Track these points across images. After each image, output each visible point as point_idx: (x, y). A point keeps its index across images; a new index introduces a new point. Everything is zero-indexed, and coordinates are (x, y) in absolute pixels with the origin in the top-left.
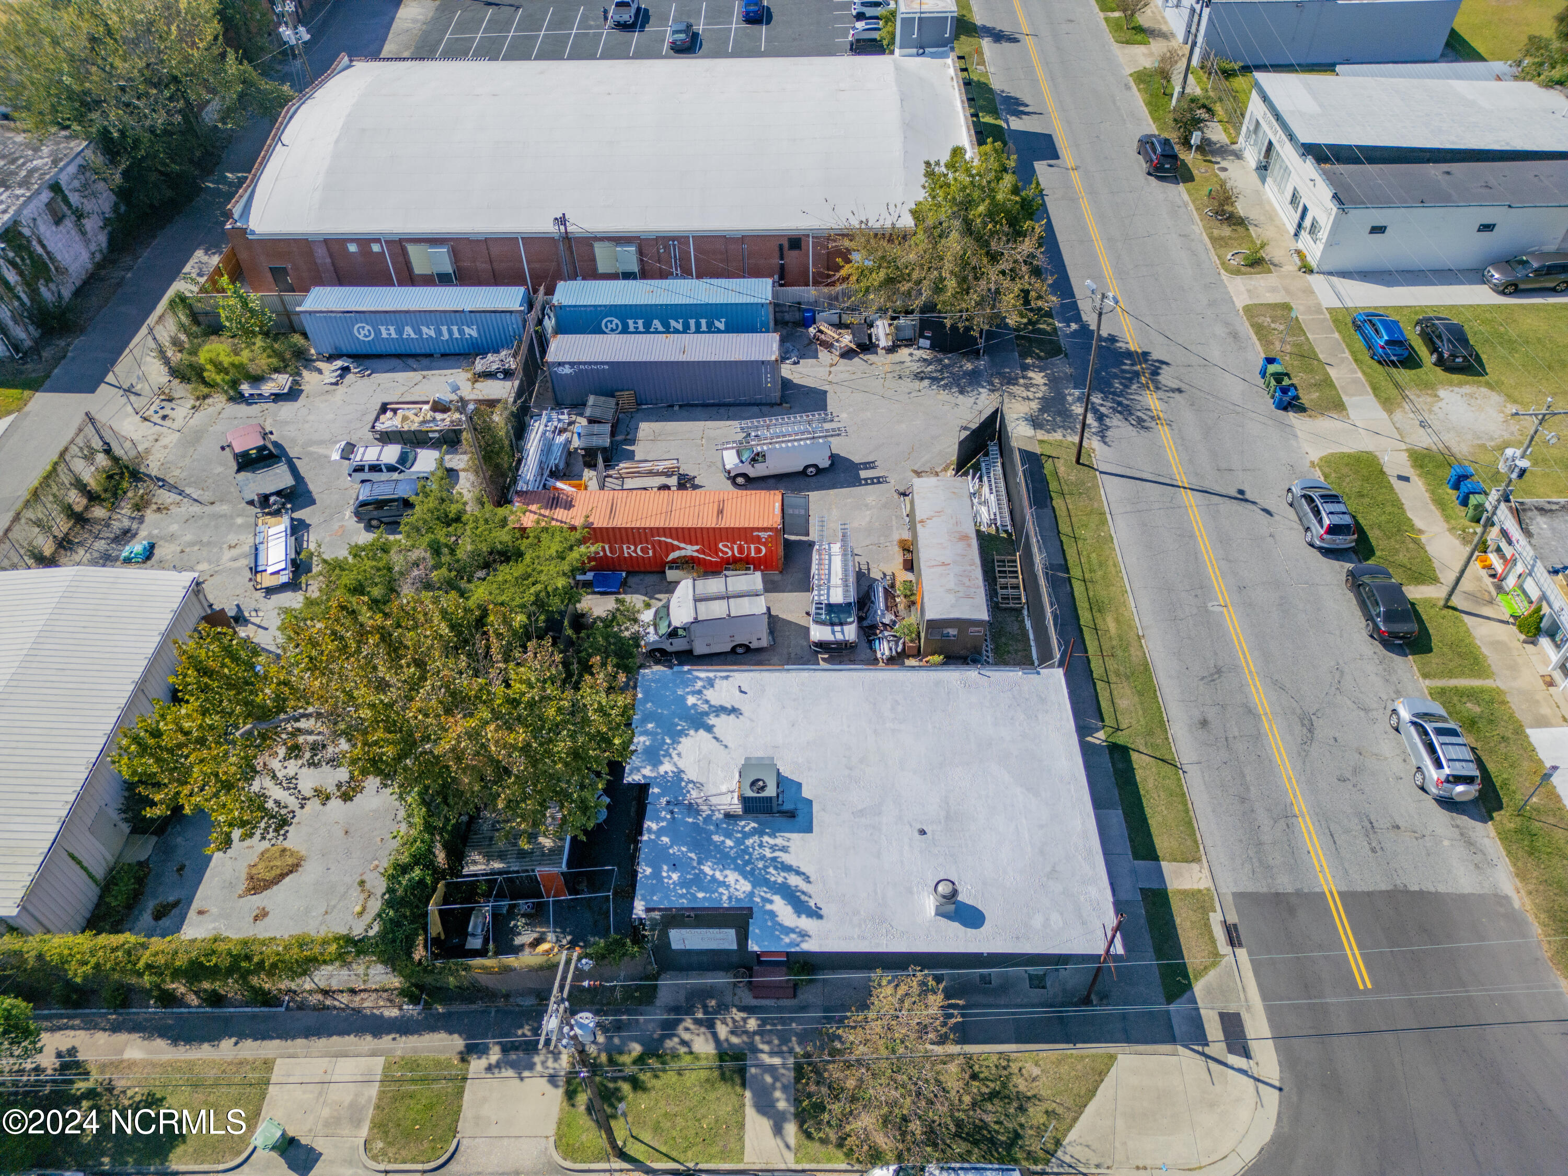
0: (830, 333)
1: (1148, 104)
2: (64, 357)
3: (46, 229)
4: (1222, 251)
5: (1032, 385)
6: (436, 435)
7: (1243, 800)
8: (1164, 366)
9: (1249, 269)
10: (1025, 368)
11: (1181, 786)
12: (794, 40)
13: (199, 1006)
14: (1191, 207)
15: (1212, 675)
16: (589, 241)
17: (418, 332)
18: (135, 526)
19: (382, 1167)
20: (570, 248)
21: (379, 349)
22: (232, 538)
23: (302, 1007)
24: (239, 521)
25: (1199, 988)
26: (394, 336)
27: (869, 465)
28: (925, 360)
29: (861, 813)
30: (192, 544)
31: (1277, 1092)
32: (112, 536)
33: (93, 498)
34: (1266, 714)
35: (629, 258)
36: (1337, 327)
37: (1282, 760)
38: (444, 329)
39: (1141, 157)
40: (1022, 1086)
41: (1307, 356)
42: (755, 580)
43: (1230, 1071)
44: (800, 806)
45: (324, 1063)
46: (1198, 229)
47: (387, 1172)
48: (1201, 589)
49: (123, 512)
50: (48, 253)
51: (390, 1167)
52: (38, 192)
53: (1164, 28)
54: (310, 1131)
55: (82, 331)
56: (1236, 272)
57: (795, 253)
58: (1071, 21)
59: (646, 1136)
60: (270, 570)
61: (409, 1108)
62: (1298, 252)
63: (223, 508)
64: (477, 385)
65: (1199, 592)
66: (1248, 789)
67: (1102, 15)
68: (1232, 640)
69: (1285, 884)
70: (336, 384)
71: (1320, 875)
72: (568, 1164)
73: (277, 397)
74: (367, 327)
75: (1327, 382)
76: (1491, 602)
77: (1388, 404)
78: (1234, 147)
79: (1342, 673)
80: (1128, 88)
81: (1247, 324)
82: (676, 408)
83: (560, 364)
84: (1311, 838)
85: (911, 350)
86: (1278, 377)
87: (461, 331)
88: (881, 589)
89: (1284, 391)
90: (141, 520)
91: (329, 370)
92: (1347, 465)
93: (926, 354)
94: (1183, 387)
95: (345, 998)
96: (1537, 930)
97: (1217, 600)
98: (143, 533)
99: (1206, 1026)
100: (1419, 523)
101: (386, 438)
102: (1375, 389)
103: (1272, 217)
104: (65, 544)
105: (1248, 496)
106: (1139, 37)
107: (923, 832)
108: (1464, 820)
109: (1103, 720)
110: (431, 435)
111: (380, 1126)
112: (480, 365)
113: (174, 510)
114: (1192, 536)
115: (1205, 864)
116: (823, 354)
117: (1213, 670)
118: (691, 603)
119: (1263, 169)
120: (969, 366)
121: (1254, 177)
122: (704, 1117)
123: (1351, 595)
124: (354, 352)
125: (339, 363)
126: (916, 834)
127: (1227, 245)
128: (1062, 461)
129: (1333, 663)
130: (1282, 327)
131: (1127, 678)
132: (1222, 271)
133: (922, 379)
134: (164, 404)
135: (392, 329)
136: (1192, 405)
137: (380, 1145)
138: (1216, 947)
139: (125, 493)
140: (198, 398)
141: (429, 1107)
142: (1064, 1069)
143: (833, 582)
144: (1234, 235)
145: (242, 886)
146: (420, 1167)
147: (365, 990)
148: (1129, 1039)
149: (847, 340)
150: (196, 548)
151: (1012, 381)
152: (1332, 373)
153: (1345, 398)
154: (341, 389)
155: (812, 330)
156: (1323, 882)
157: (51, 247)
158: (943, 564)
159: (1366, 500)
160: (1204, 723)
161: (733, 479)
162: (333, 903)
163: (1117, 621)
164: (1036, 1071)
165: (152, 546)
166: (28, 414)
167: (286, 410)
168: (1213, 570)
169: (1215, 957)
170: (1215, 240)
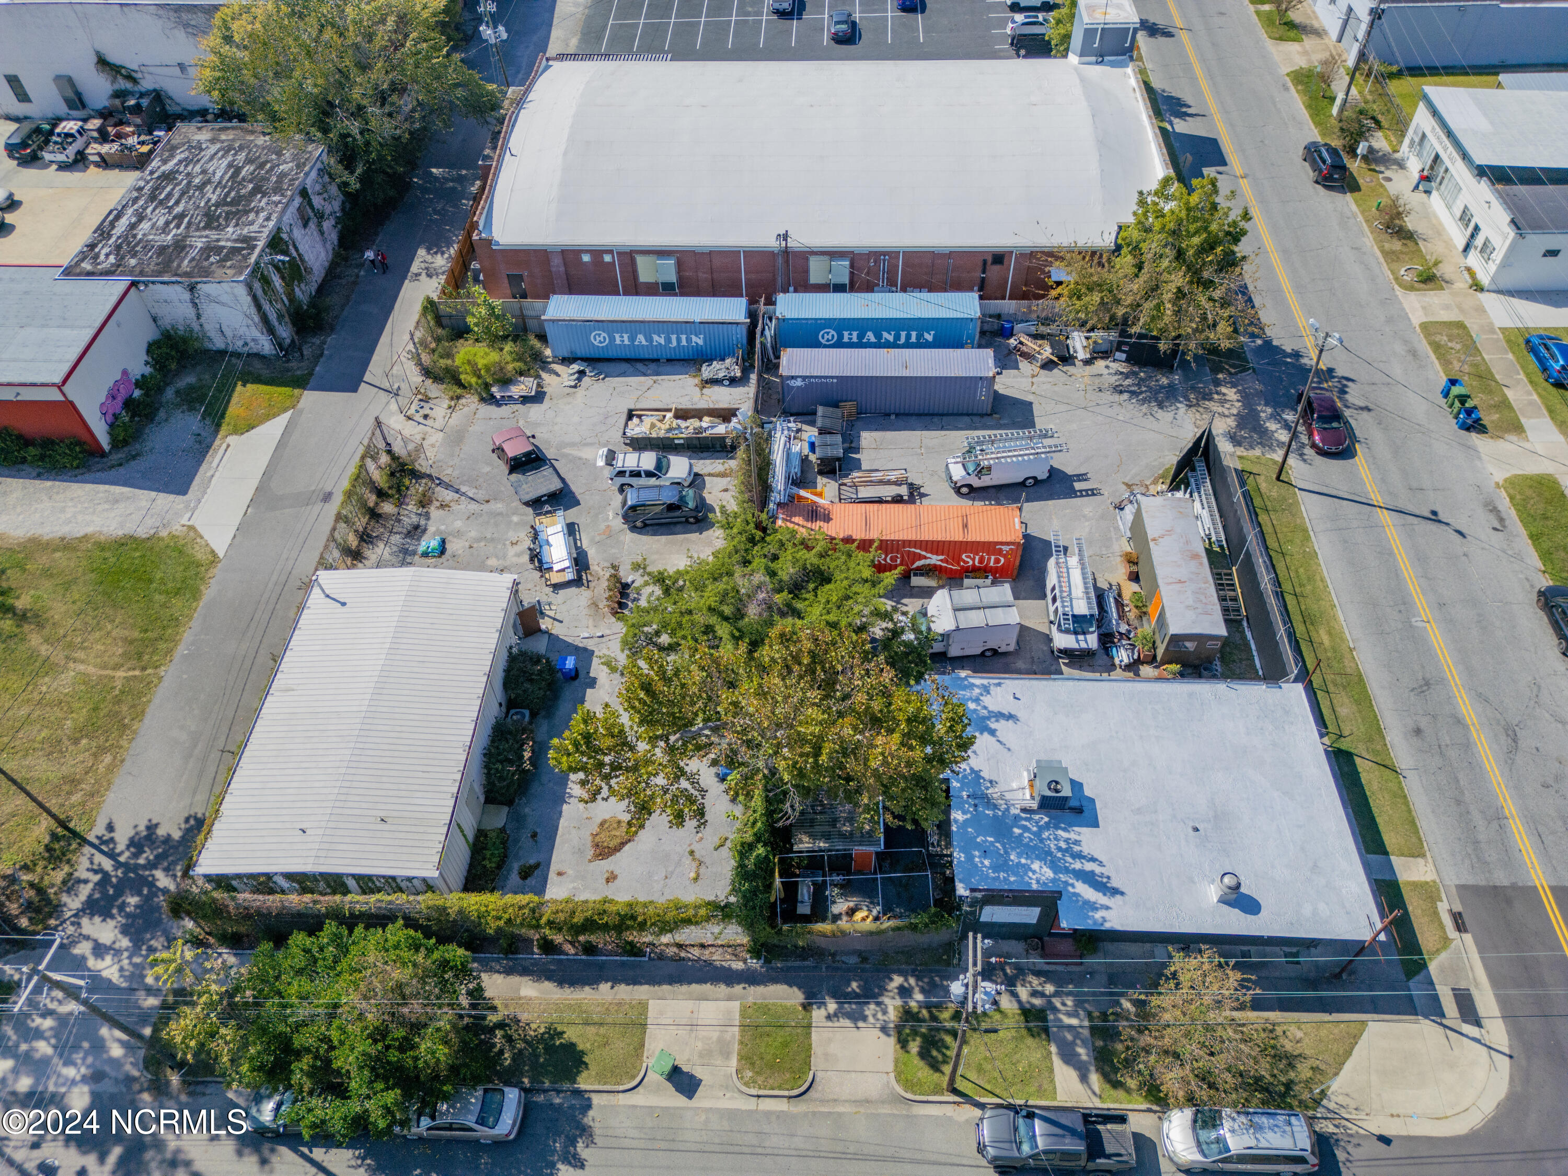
0: (1031, 345)
1: (1308, 107)
2: (322, 355)
3: (298, 233)
4: (1395, 266)
5: (1226, 401)
6: (682, 441)
7: (1459, 802)
8: (1350, 384)
9: (1422, 286)
10: (1217, 383)
11: (1402, 789)
12: (951, 30)
13: (576, 954)
14: (1360, 218)
15: (1421, 686)
16: (804, 256)
17: (648, 338)
18: (423, 522)
19: (754, 1092)
20: (787, 262)
21: (611, 354)
22: (512, 535)
23: (661, 957)
24: (515, 519)
25: (1433, 967)
26: (627, 342)
27: (1082, 477)
28: (1122, 373)
29: (1139, 811)
30: (478, 540)
31: (1507, 1059)
32: (405, 531)
33: (381, 494)
34: (1473, 724)
35: (841, 271)
36: (1511, 349)
37: (1491, 767)
38: (674, 337)
39: (1307, 164)
40: (1289, 1046)
41: (1484, 376)
42: (1005, 591)
43: (1465, 1039)
44: (1084, 803)
45: (690, 1004)
46: (1369, 241)
47: (759, 1096)
48: (1404, 604)
49: (409, 507)
50: (299, 255)
51: (761, 1092)
52: (292, 199)
53: (1316, 24)
54: (689, 1060)
55: (332, 329)
56: (1410, 288)
57: (997, 268)
58: (1222, 14)
59: (972, 1076)
60: (556, 567)
61: (768, 1045)
62: (1469, 269)
63: (498, 506)
64: (705, 391)
65: (1402, 608)
66: (1462, 793)
67: (1252, 8)
68: (1437, 654)
69: (1501, 878)
70: (575, 387)
71: (1532, 871)
72: (909, 1096)
73: (525, 400)
74: (604, 334)
75: (1505, 404)
78: (1397, 155)
79: (1539, 687)
80: (1287, 89)
81: (1424, 342)
82: (893, 417)
83: (793, 377)
84: (1521, 838)
85: (1107, 362)
86: (1463, 399)
87: (689, 340)
88: (1112, 600)
89: (1469, 412)
90: (427, 516)
91: (567, 373)
92: (1531, 487)
93: (1123, 368)
94: (1371, 406)
95: (696, 952)
97: (1420, 616)
98: (432, 529)
99: (1442, 999)
101: (639, 444)
102: (1551, 411)
103: (1439, 231)
104: (366, 538)
105: (1442, 516)
106: (1292, 34)
107: (1196, 830)
109: (1326, 728)
110: (676, 442)
111: (747, 1059)
112: (707, 371)
113: (455, 507)
114: (1391, 553)
115: (1430, 860)
116: (1024, 364)
117: (1422, 682)
118: (951, 612)
120: (1164, 381)
122: (1018, 1061)
123: (1542, 614)
124: (588, 356)
125: (575, 367)
126: (1190, 830)
127: (1398, 259)
128: (1262, 477)
129: (1530, 679)
130: (1458, 347)
131: (1344, 687)
132: (1396, 287)
133: (1121, 392)
134: (422, 404)
135: (626, 336)
136: (1379, 424)
137: (750, 1074)
138: (1445, 933)
139: (408, 488)
140: (452, 399)
141: (785, 1045)
142: (1323, 1033)
143: (1074, 595)
144: (1405, 250)
145: (590, 853)
146: (786, 1093)
147: (712, 945)
148: (1376, 1011)
149: (1047, 352)
150: (482, 544)
151: (1207, 397)
152: (1509, 394)
153: (1523, 420)
154: (580, 392)
155: (1012, 342)
156: (1534, 877)
157: (301, 249)
158: (1180, 582)
159: (1551, 523)
160: (1418, 731)
161: (958, 490)
162: (670, 869)
163: (1330, 633)
164: (1299, 1034)
165: (443, 541)
166: (301, 411)
167: (534, 411)
168: (1413, 587)
169: (1446, 941)
170: (1387, 254)
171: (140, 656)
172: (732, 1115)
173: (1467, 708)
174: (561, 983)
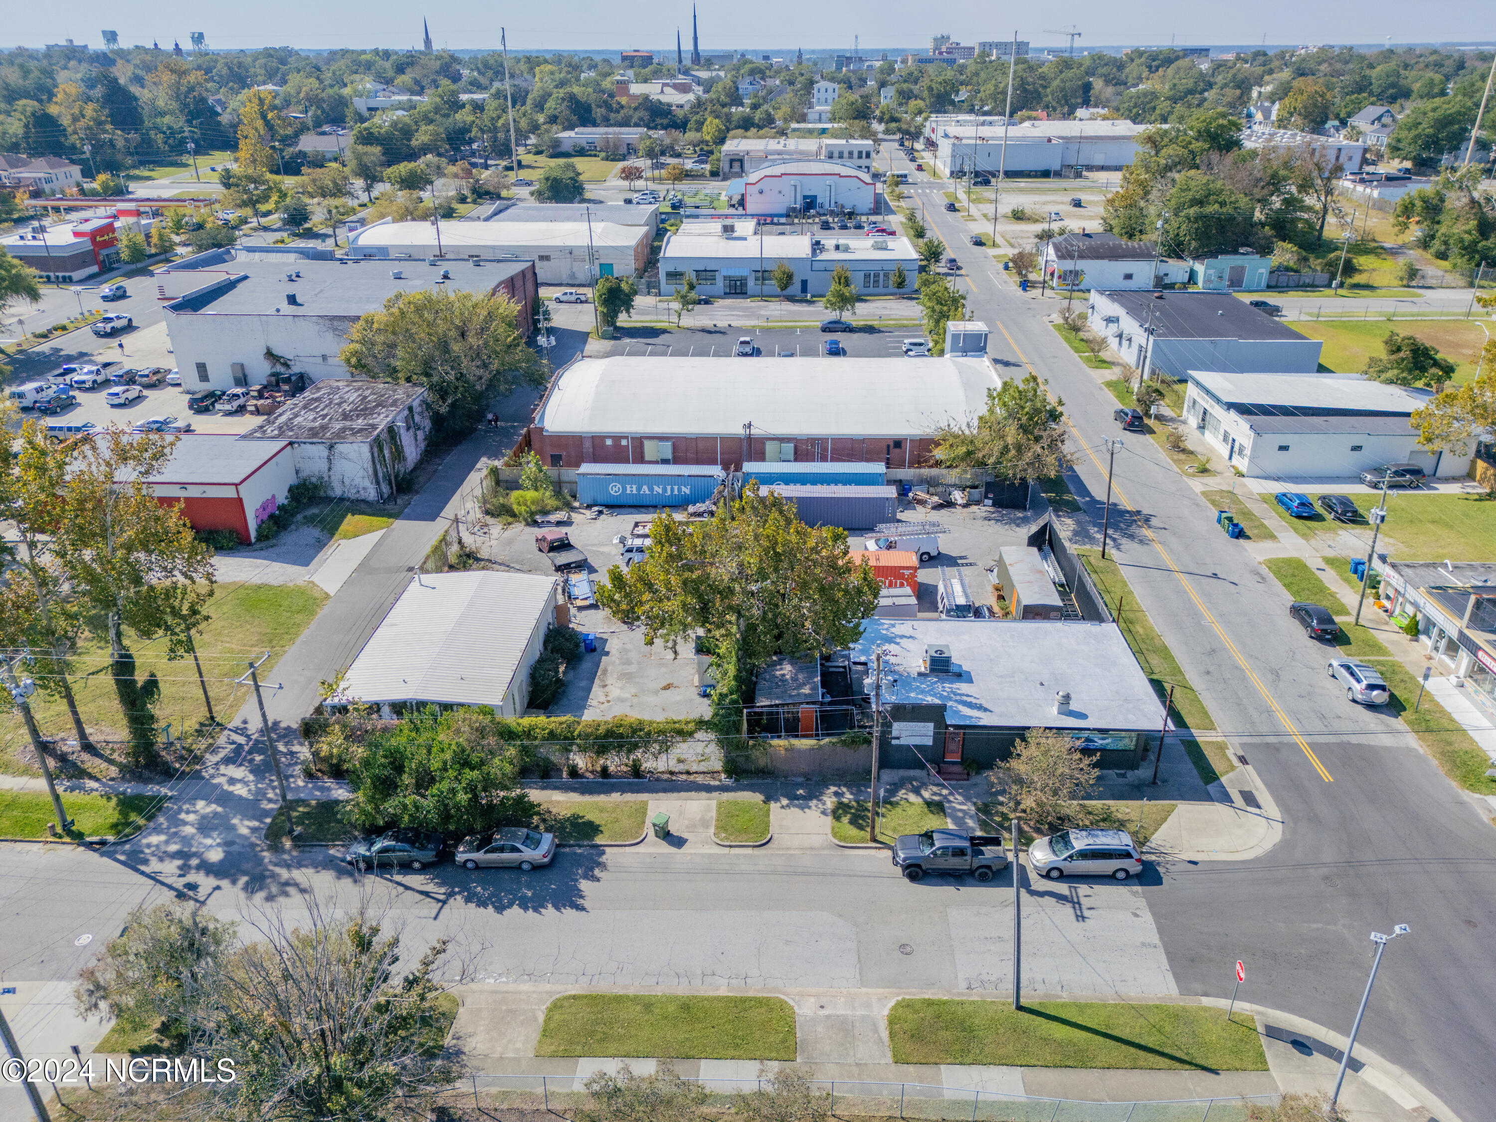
0: (924, 496)
1: (1117, 396)
2: (410, 504)
3: (403, 431)
4: (1180, 465)
7: (1239, 705)
8: (1152, 517)
9: (1200, 474)
10: (1058, 516)
11: (1197, 698)
13: (594, 779)
14: (1157, 445)
15: (1209, 652)
16: (762, 441)
17: (650, 489)
19: (728, 844)
20: (750, 443)
21: (623, 501)
23: (658, 780)
25: (1223, 779)
26: (634, 492)
27: (961, 558)
28: (990, 511)
29: (1002, 677)
31: (1280, 824)
33: (451, 567)
34: (1248, 669)
35: (787, 449)
36: (1265, 501)
37: (1261, 688)
38: (669, 487)
39: (1117, 422)
40: (1120, 816)
41: (1246, 513)
43: (1250, 814)
44: (963, 673)
45: (679, 803)
46: (1162, 455)
47: (730, 846)
48: (1195, 615)
50: (402, 446)
51: (733, 844)
52: (402, 412)
54: (679, 829)
56: (1193, 476)
57: (897, 450)
58: (1056, 358)
59: (890, 833)
60: (581, 597)
61: (737, 820)
62: (1233, 466)
66: (1241, 700)
67: (1076, 354)
68: (1220, 637)
69: (1272, 739)
70: (595, 520)
71: (1294, 736)
72: (843, 845)
73: (559, 523)
74: (618, 485)
75: (1263, 527)
76: (1387, 623)
77: (1304, 536)
78: (1180, 417)
79: (1294, 652)
80: (1102, 390)
81: (1204, 500)
84: (1285, 720)
85: (979, 506)
87: (679, 490)
89: (1234, 527)
91: (589, 513)
92: (1282, 563)
93: (990, 508)
94: (1167, 526)
95: (684, 776)
96: (1435, 762)
97: (1207, 620)
99: (1231, 796)
100: (1333, 589)
102: (1295, 530)
103: (1212, 450)
105: (1220, 576)
106: (1104, 365)
107: (1042, 684)
108: (1383, 716)
111: (722, 828)
112: (691, 509)
114: (1185, 592)
115: (1220, 732)
116: (919, 508)
117: (1210, 650)
119: (1202, 428)
120: (1020, 514)
121: (1197, 433)
124: (607, 502)
125: (596, 509)
126: (1039, 684)
127: (1184, 463)
128: (1091, 556)
129: (1287, 648)
130: (1228, 501)
132: (1183, 476)
133: (989, 520)
134: (483, 527)
135: (634, 486)
136: (1175, 535)
137: (724, 836)
138: (1232, 764)
139: (471, 565)
140: (505, 525)
141: (751, 820)
142: (1146, 810)
143: (956, 594)
144: (1188, 458)
146: (751, 844)
147: (696, 774)
148: (1183, 797)
149: (936, 501)
152: (1266, 522)
153: (1277, 534)
154: (599, 523)
155: (913, 494)
156: (1296, 739)
157: (403, 443)
158: (1029, 582)
159: (1297, 579)
160: (1208, 673)
164: (1128, 811)
167: (566, 528)
168: (1202, 608)
169: (1232, 768)
170: (1174, 461)
171: (271, 641)
172: (710, 856)
173: (1241, 660)
174: (583, 793)
